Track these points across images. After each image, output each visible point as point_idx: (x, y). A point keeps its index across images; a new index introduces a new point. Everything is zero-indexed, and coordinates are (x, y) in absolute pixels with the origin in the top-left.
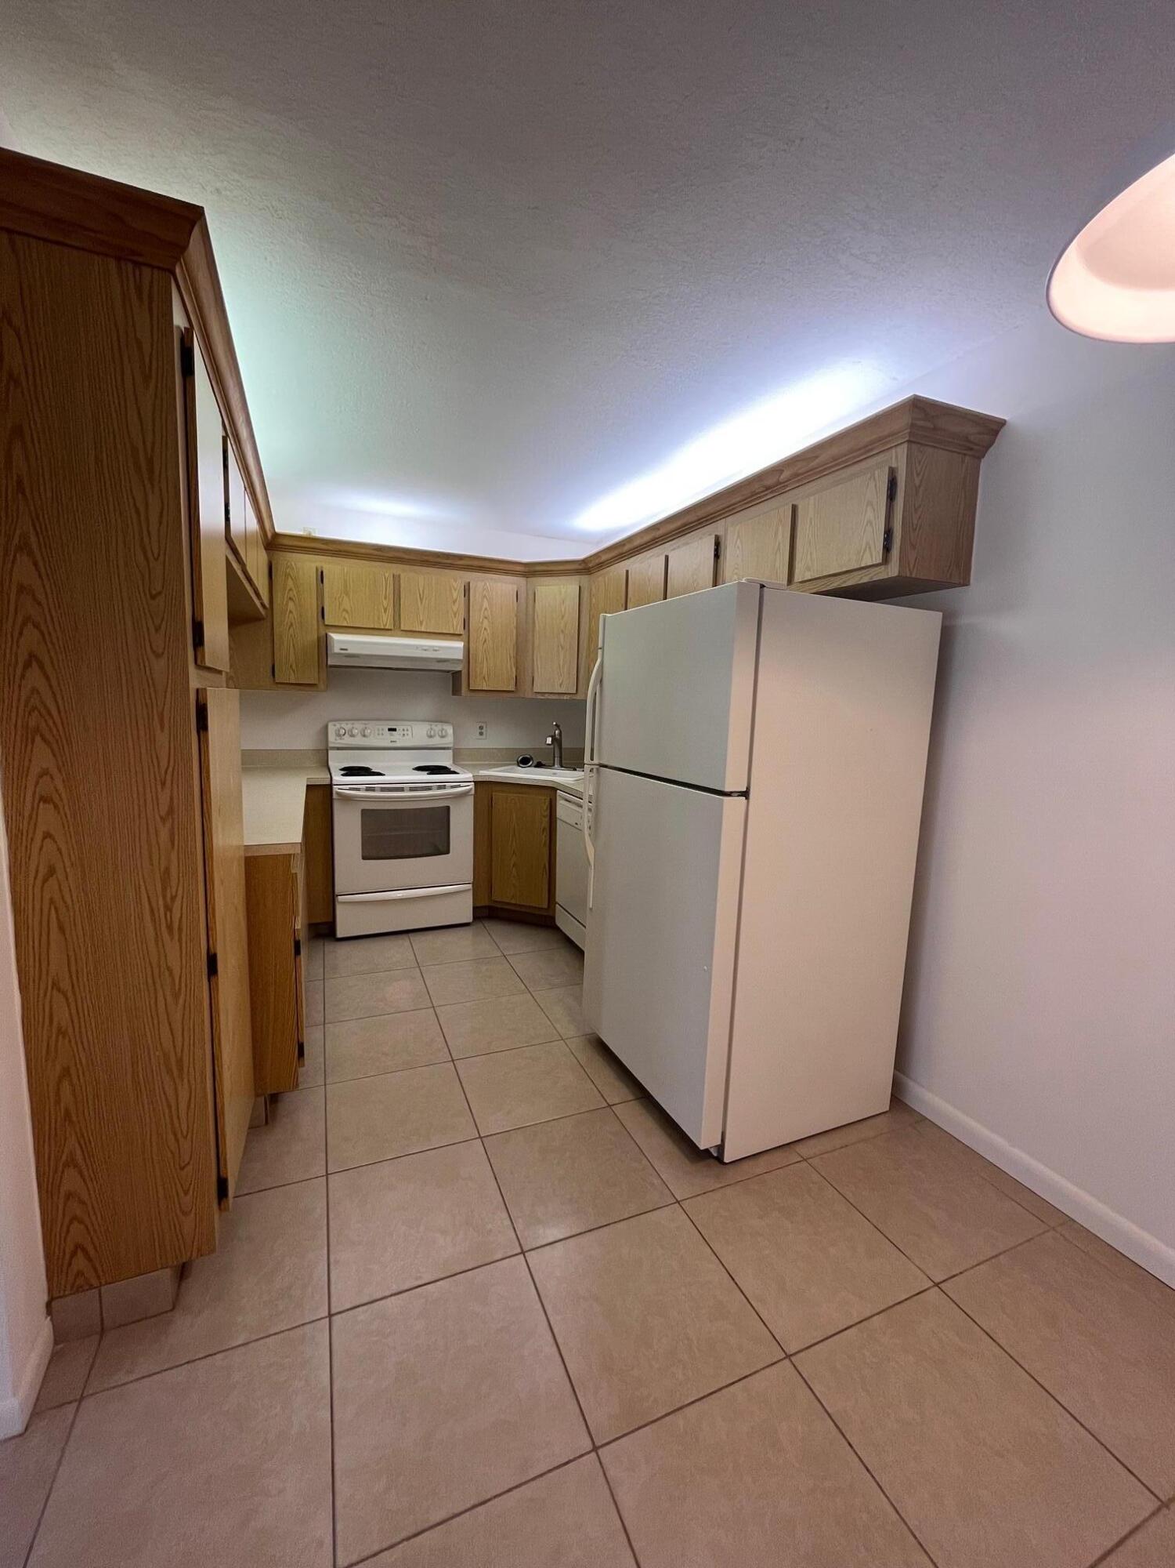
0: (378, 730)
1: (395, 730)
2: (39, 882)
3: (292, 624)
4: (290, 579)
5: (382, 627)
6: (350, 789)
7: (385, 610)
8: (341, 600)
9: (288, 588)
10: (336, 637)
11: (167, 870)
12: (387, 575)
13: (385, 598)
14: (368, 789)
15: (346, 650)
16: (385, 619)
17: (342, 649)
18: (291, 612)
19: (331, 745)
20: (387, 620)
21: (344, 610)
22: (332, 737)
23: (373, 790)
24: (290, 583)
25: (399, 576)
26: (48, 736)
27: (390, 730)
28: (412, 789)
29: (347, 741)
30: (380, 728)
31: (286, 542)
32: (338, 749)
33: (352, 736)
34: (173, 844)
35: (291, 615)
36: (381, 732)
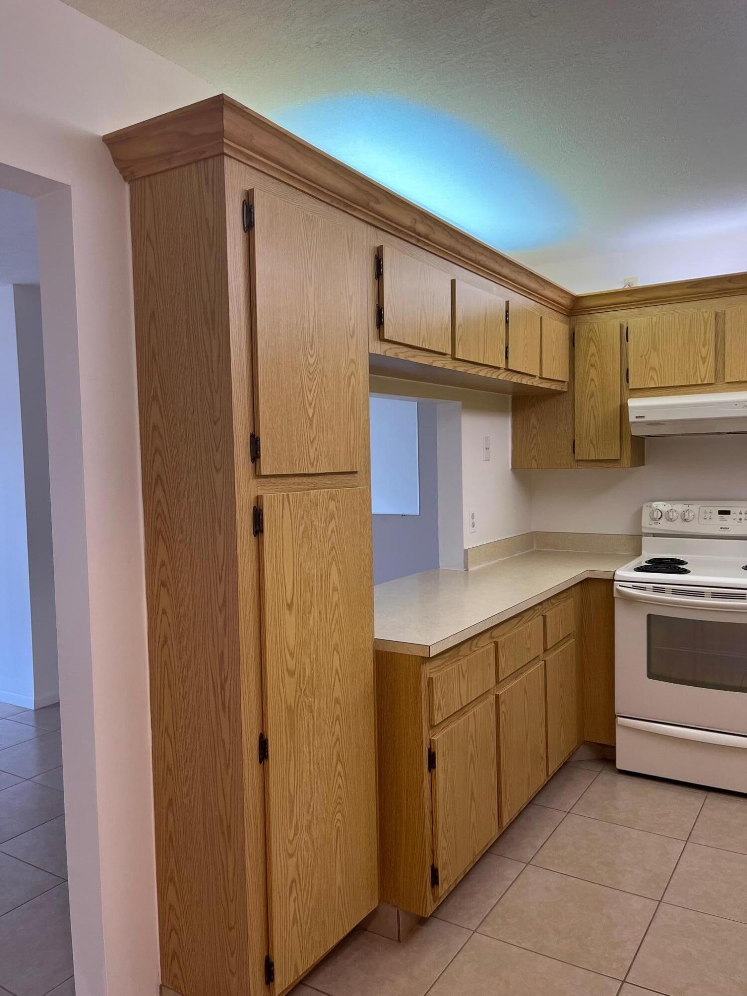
0: (705, 513)
1: (728, 513)
2: (160, 645)
3: (592, 395)
4: (592, 343)
5: (700, 383)
6: (634, 587)
7: (704, 360)
8: (647, 357)
9: (590, 353)
10: (632, 403)
11: (222, 654)
12: (706, 315)
13: (704, 345)
14: (656, 590)
15: (643, 417)
16: (703, 371)
17: (637, 417)
18: (592, 380)
19: (644, 531)
20: (706, 372)
21: (653, 369)
22: (646, 521)
23: (662, 591)
24: (593, 349)
25: (724, 313)
26: (165, 537)
27: (721, 512)
28: (715, 595)
29: (664, 526)
30: (708, 509)
31: (592, 303)
32: (654, 535)
33: (670, 520)
34: (225, 633)
35: (592, 382)
36: (708, 516)
